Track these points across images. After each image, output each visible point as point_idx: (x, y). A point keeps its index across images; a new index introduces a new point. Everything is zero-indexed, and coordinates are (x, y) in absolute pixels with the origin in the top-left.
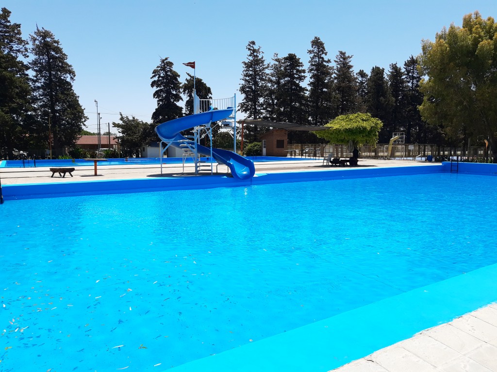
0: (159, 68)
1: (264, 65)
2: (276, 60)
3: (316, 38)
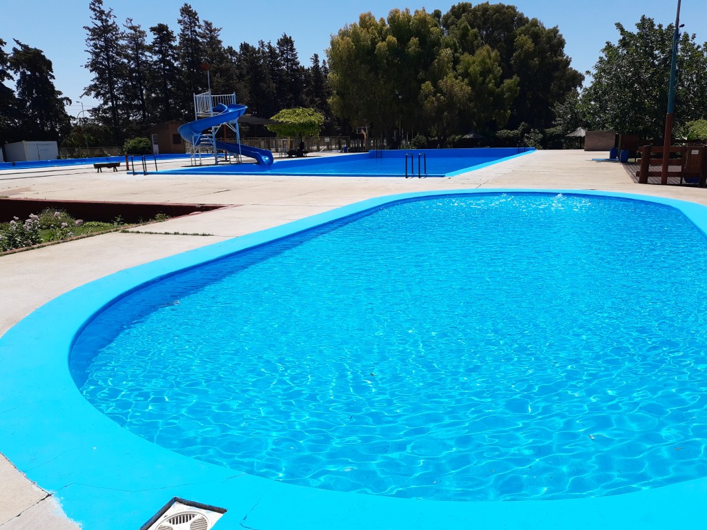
1: (118, 34)
2: (131, 28)
3: (186, 5)
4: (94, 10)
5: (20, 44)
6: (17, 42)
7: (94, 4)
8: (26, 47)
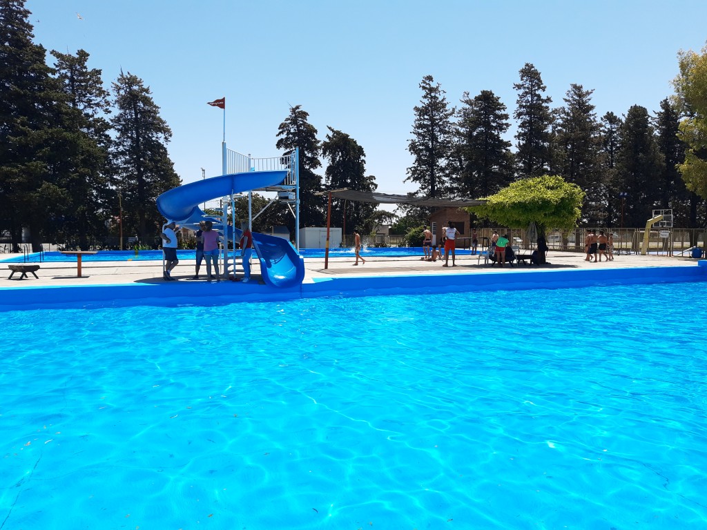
0: (289, 121)
1: (446, 111)
2: (467, 102)
3: (527, 65)
4: (424, 88)
5: (333, 131)
6: (330, 128)
7: (424, 82)
8: (338, 133)
